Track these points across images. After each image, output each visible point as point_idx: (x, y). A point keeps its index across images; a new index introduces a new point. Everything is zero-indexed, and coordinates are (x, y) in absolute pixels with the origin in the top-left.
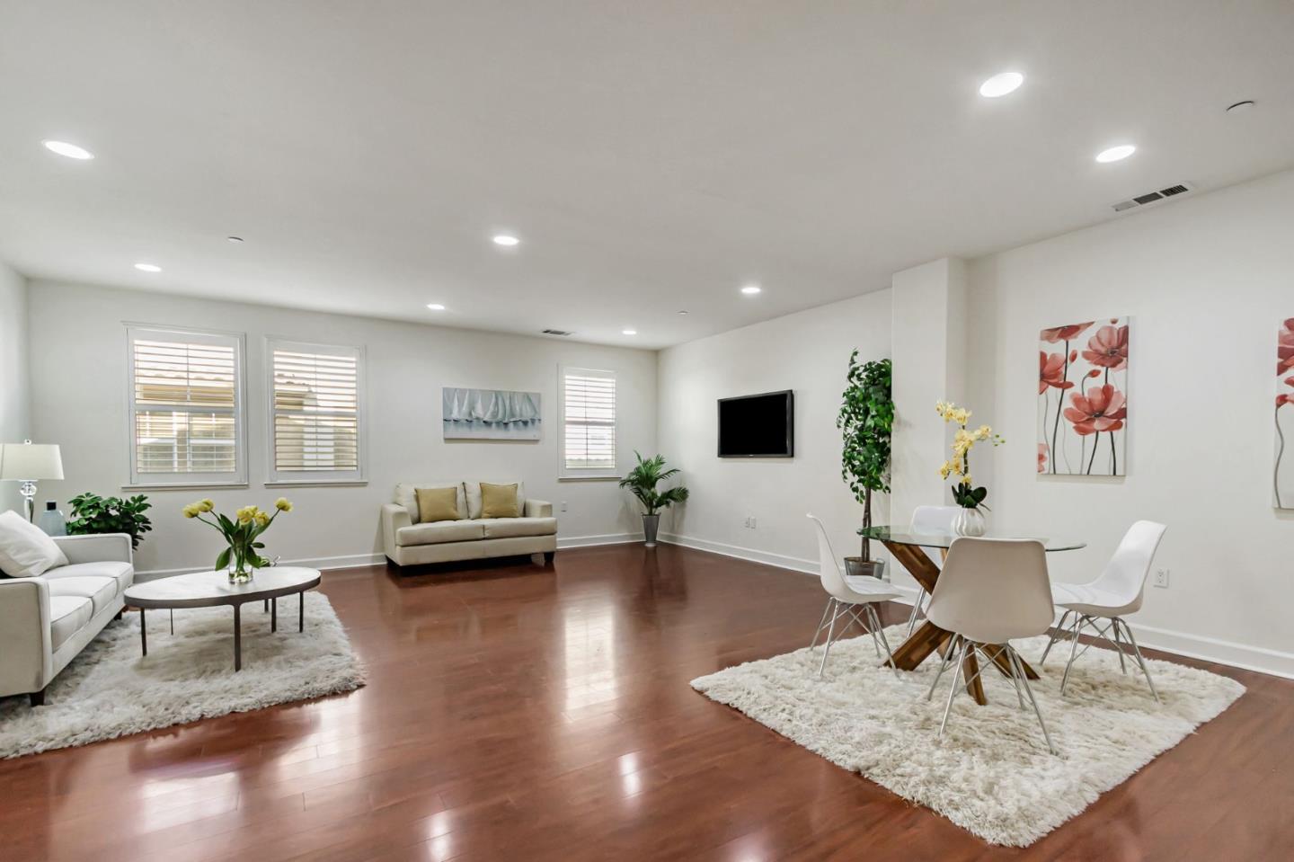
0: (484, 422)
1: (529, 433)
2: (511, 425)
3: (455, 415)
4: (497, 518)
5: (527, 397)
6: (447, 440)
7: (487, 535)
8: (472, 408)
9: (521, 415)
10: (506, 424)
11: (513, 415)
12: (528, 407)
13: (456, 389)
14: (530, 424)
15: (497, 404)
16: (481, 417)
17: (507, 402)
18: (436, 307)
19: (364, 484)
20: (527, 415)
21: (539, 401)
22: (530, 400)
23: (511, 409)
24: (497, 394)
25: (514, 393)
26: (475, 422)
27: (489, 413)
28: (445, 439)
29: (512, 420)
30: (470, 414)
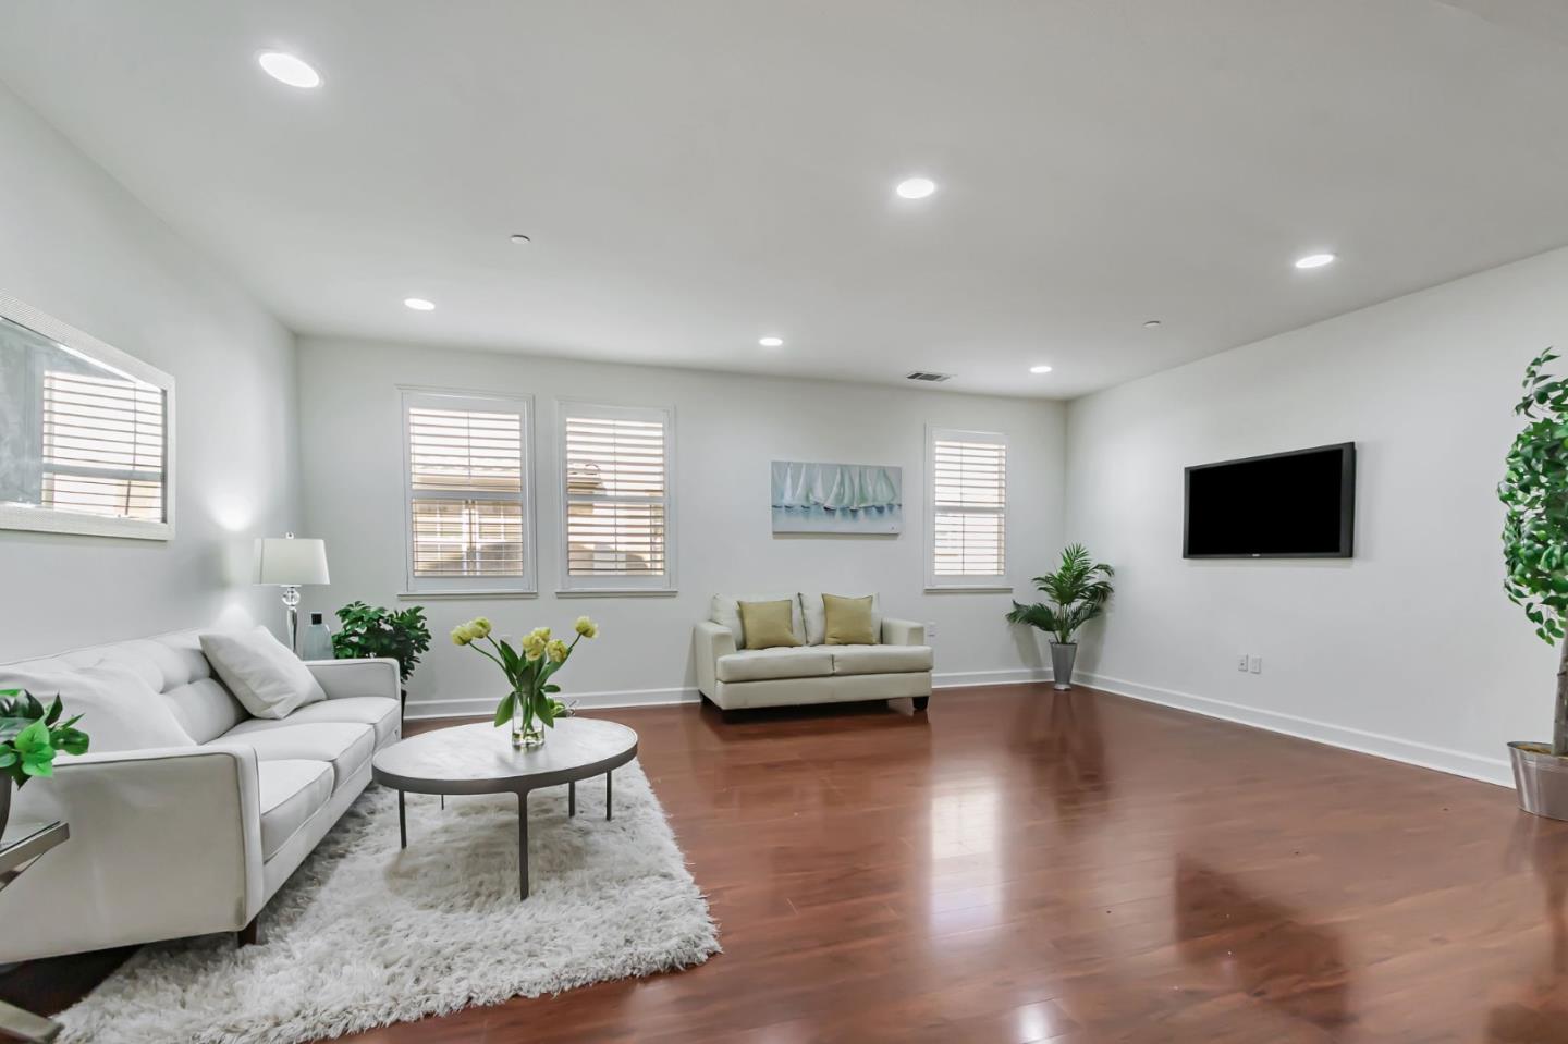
0: (826, 509)
1: (884, 525)
2: (861, 512)
3: (787, 499)
4: (846, 644)
5: (884, 473)
6: (777, 534)
7: (837, 670)
8: (809, 489)
9: (875, 500)
10: (854, 512)
11: (863, 499)
12: (884, 486)
13: (789, 463)
14: (886, 510)
15: (842, 483)
16: (822, 502)
17: (856, 481)
18: (771, 342)
19: (672, 594)
20: (883, 496)
21: (900, 479)
22: (885, 475)
23: (861, 490)
24: (844, 469)
25: (866, 467)
26: (813, 508)
27: (832, 496)
28: (774, 533)
29: (863, 505)
30: (807, 498)
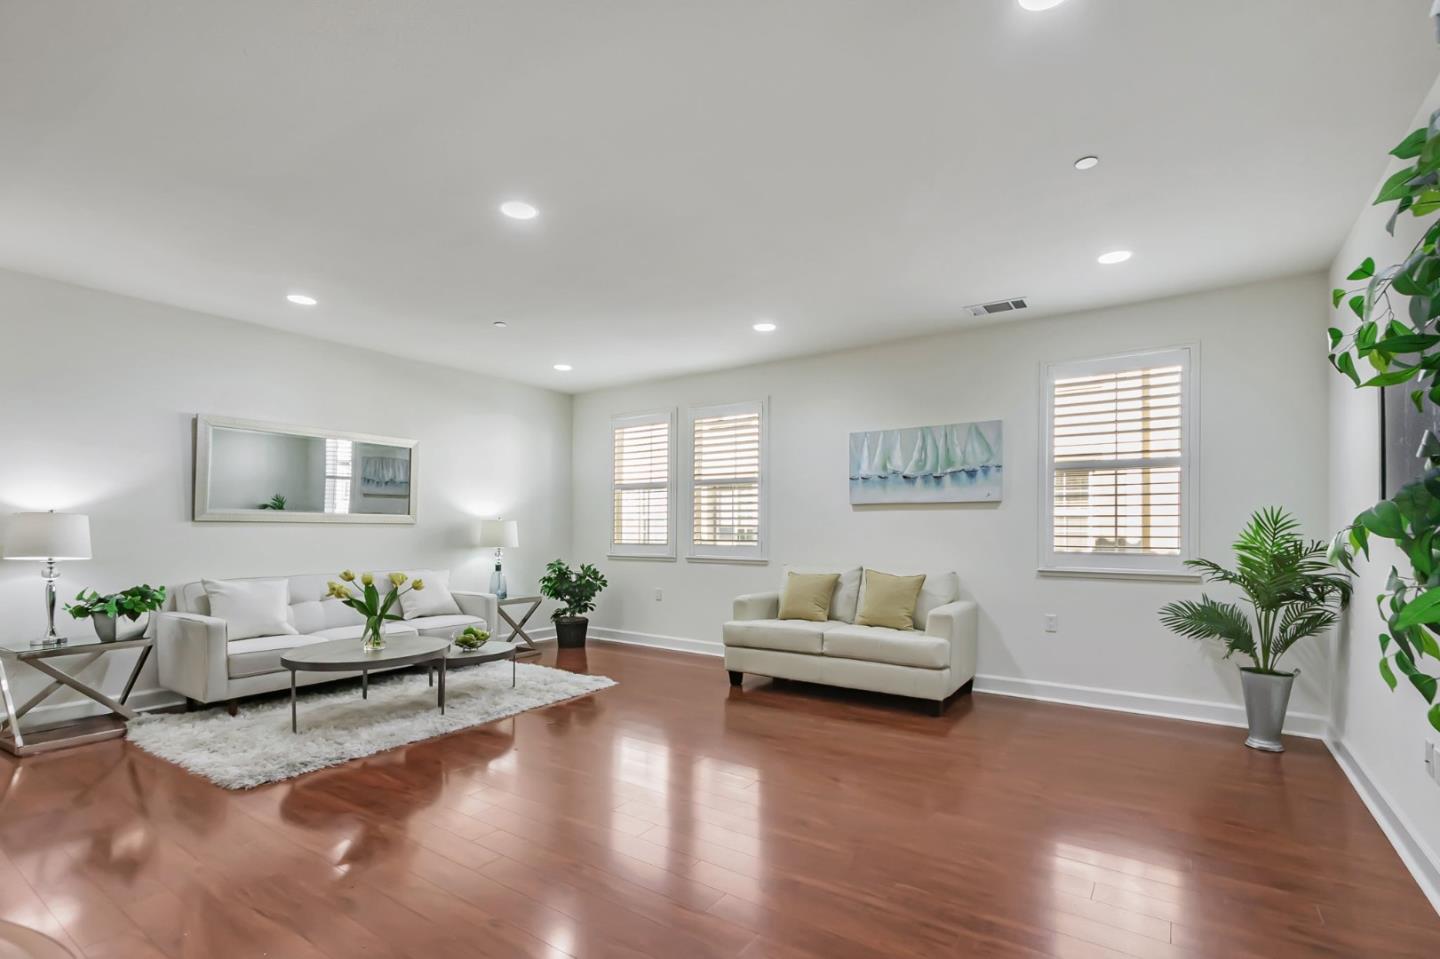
0: (905, 477)
1: (979, 490)
2: (947, 479)
3: (864, 471)
5: (976, 430)
6: (857, 506)
8: (887, 457)
9: (964, 462)
10: (938, 478)
11: (950, 463)
12: (976, 445)
13: (866, 434)
14: (980, 474)
15: (924, 448)
16: (901, 470)
17: (941, 444)
19: (764, 563)
20: (976, 457)
21: (999, 436)
22: (979, 434)
23: (948, 450)
24: (925, 432)
25: (952, 426)
26: (891, 477)
27: (912, 463)
28: (854, 505)
29: (949, 470)
30: (885, 468)
